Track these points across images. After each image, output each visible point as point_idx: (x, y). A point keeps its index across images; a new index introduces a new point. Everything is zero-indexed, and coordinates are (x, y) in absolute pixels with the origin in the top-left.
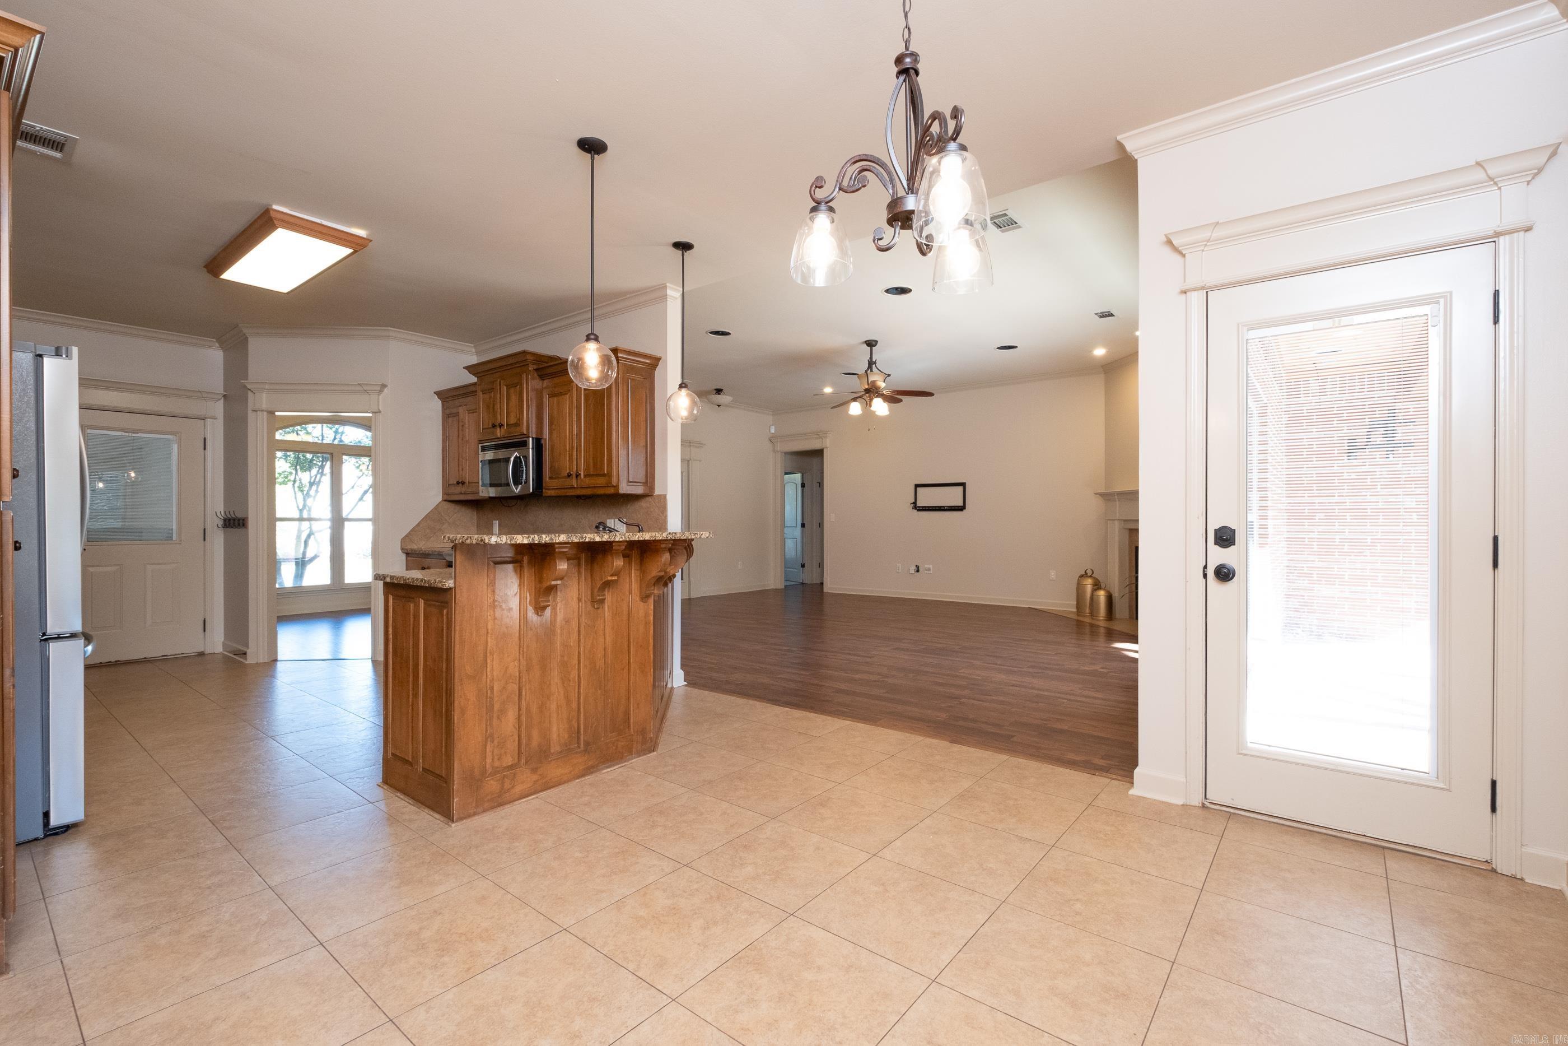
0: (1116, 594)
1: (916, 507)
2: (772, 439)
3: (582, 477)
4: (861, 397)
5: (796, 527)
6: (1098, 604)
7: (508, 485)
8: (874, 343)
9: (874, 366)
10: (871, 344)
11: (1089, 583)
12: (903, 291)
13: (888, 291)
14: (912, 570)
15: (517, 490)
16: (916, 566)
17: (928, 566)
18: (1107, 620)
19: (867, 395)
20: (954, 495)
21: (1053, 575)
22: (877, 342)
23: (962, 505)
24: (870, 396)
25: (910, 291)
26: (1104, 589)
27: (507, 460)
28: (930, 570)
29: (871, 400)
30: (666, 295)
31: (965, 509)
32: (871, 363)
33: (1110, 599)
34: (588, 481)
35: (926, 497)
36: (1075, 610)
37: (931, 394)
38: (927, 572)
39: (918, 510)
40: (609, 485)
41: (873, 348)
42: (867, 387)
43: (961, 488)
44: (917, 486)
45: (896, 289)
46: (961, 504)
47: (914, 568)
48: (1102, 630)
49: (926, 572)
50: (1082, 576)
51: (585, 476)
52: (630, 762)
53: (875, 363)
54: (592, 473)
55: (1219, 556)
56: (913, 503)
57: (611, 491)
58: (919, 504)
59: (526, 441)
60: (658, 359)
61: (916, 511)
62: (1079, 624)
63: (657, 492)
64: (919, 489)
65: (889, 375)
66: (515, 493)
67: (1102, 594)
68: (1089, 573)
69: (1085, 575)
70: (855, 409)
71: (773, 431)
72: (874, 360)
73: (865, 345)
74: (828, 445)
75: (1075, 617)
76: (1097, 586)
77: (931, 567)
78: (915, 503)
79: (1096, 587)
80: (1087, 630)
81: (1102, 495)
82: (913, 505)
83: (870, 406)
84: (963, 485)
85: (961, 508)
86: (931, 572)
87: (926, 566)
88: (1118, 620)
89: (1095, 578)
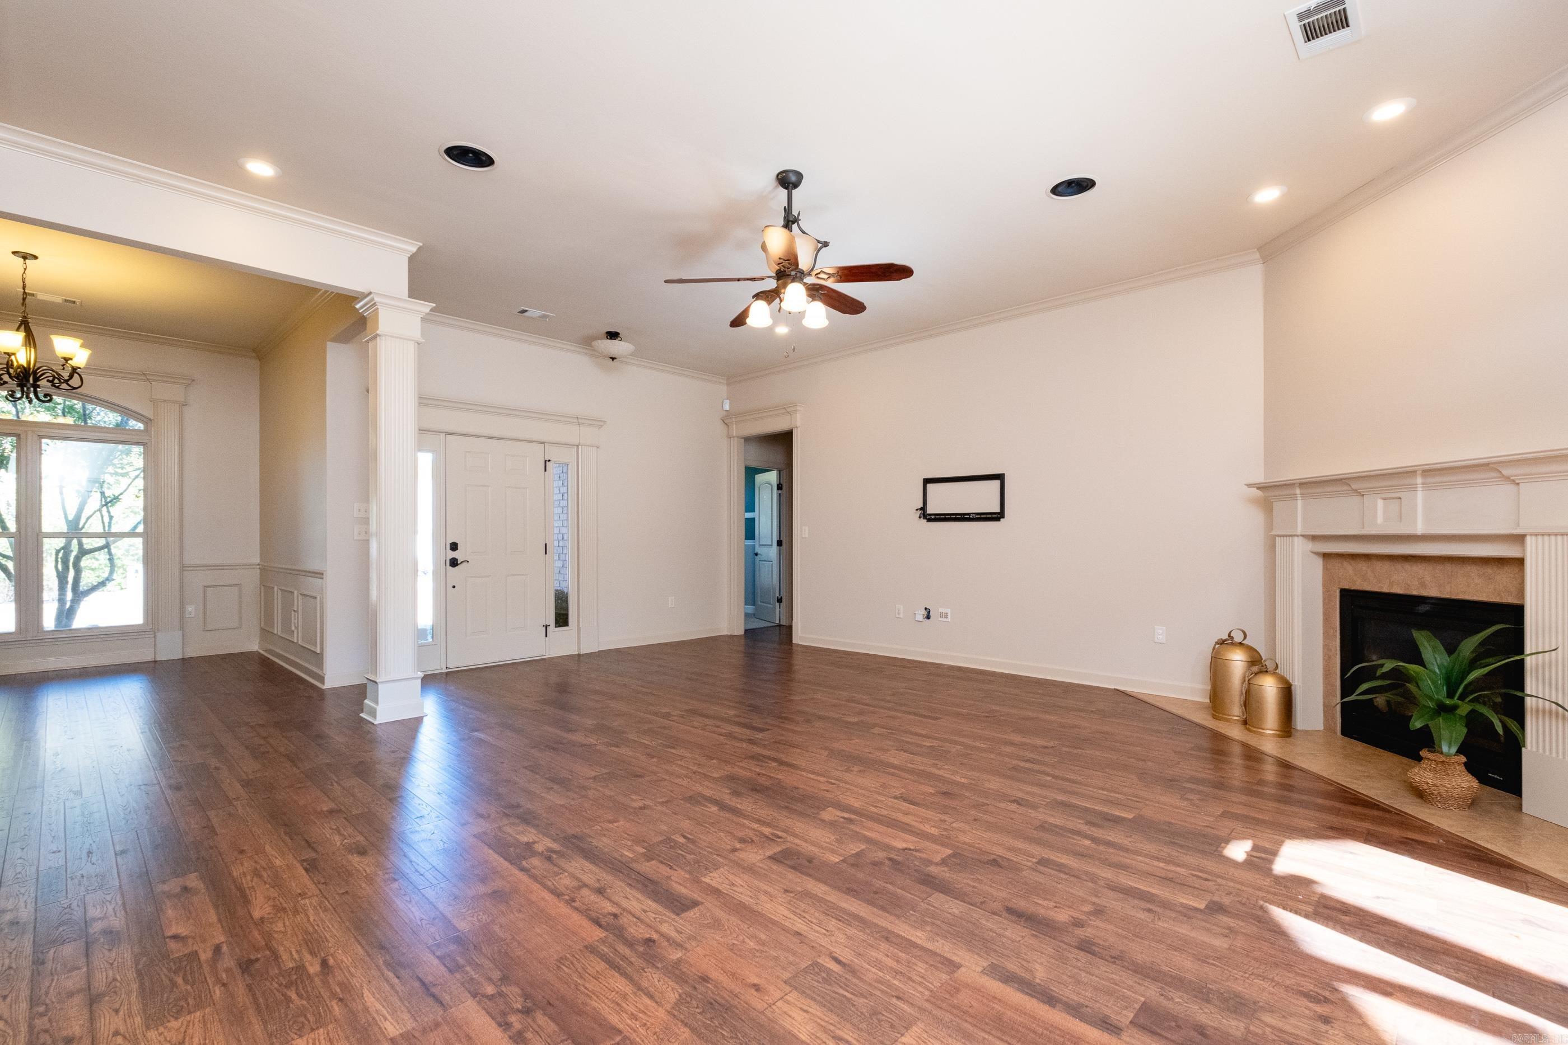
0: (1297, 683)
1: (924, 514)
2: (726, 420)
5: (771, 545)
6: (1260, 701)
8: (795, 178)
9: (794, 226)
10: (788, 181)
11: (1237, 660)
14: (921, 614)
16: (926, 609)
17: (944, 610)
18: (1279, 736)
20: (986, 495)
21: (1160, 634)
22: (800, 176)
23: (999, 511)
26: (1276, 675)
28: (946, 616)
31: (1003, 517)
33: (1288, 692)
35: (942, 499)
36: (1209, 711)
37: (906, 273)
38: (944, 619)
39: (929, 520)
41: (793, 188)
42: (782, 268)
43: (997, 483)
44: (927, 481)
46: (998, 509)
47: (923, 611)
49: (941, 619)
50: (1222, 642)
53: (796, 220)
56: (921, 509)
58: (930, 510)
61: (924, 521)
62: (1216, 739)
64: (929, 486)
65: (826, 244)
67: (1269, 687)
68: (1238, 637)
69: (1226, 643)
70: (764, 315)
71: (727, 407)
72: (795, 213)
73: (778, 183)
75: (1208, 724)
76: (1257, 664)
77: (949, 611)
78: (923, 509)
79: (1255, 669)
81: (1261, 487)
82: (920, 512)
84: (1000, 477)
85: (997, 517)
86: (949, 619)
87: (941, 610)
88: (1307, 732)
89: (1250, 650)
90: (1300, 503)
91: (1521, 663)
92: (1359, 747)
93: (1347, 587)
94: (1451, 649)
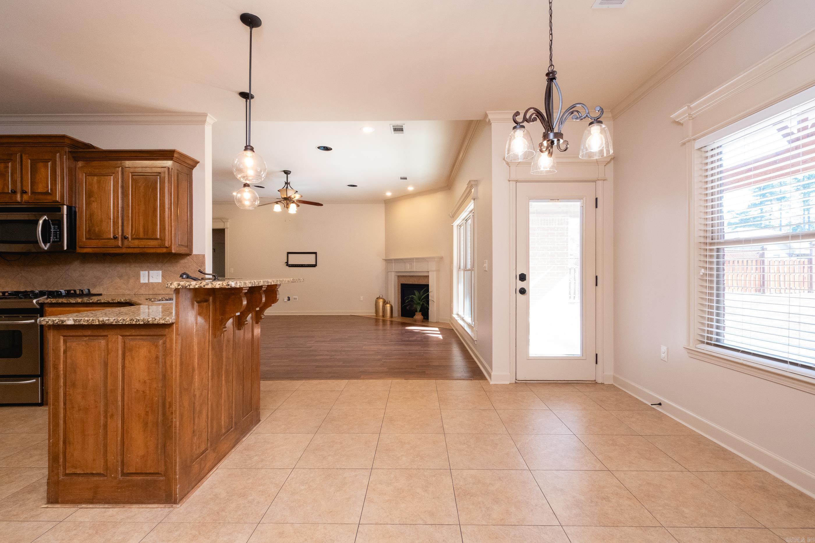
0: (393, 306)
1: (288, 265)
3: (130, 239)
4: (280, 202)
6: (386, 310)
7: (36, 242)
8: (289, 172)
9: (289, 185)
10: (287, 173)
11: (381, 302)
12: (327, 149)
13: (319, 148)
15: (45, 246)
16: (288, 297)
18: (390, 316)
19: (285, 201)
20: (310, 259)
21: (362, 298)
22: (290, 172)
24: (287, 202)
25: (331, 149)
26: (389, 304)
27: (37, 222)
28: (296, 299)
29: (287, 204)
30: (205, 121)
31: (316, 266)
32: (287, 183)
33: (391, 308)
34: (136, 243)
35: (294, 259)
36: (375, 314)
37: (321, 205)
38: (295, 300)
39: (289, 266)
40: (163, 246)
41: (288, 175)
42: (286, 196)
43: (314, 255)
44: (288, 253)
45: (324, 147)
46: (314, 263)
47: (287, 298)
48: (388, 323)
50: (377, 298)
51: (133, 239)
52: (253, 430)
54: (141, 237)
55: (521, 285)
56: (286, 262)
57: (164, 250)
58: (290, 263)
59: (60, 208)
60: (197, 162)
61: (287, 267)
62: (377, 320)
63: (195, 252)
64: (290, 255)
65: (297, 192)
66: (44, 249)
67: (388, 306)
68: (381, 296)
69: (379, 298)
70: (278, 208)
72: (289, 182)
73: (283, 173)
74: (228, 227)
75: (375, 317)
76: (385, 303)
77: (297, 297)
78: (287, 263)
80: (381, 323)
81: (386, 260)
83: (287, 208)
84: (316, 253)
85: (314, 266)
86: (297, 300)
87: (294, 297)
88: (395, 317)
89: (384, 299)
90: (393, 264)
91: (428, 295)
92: (404, 318)
93: (402, 283)
94: (419, 293)
